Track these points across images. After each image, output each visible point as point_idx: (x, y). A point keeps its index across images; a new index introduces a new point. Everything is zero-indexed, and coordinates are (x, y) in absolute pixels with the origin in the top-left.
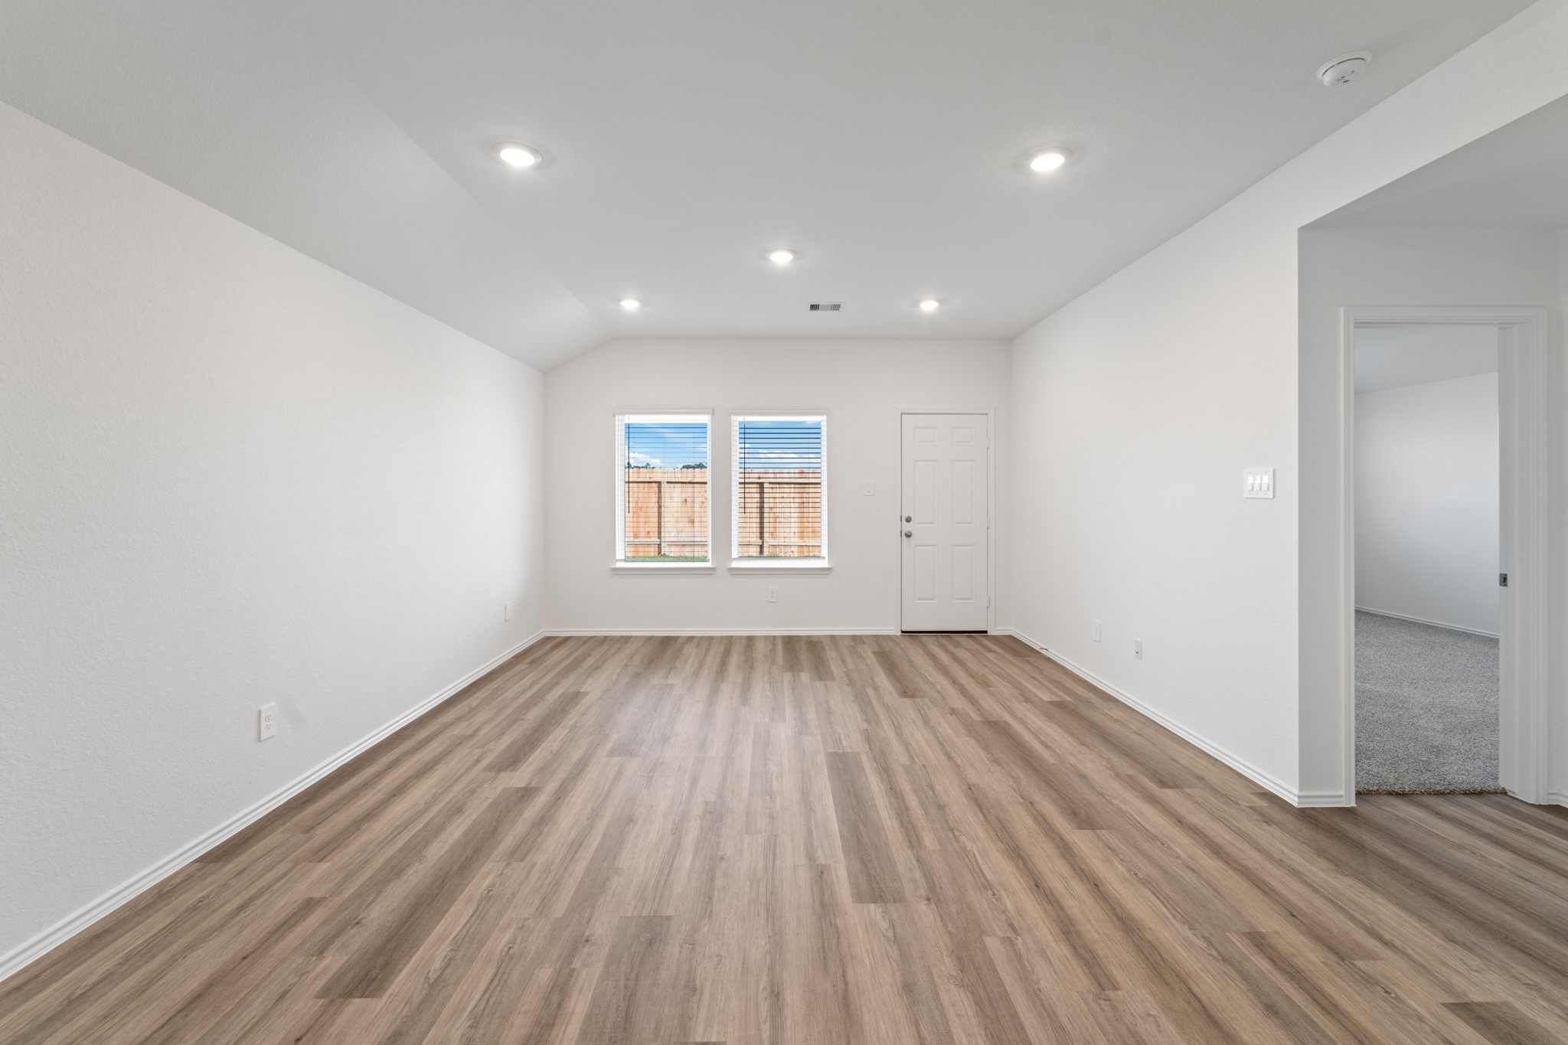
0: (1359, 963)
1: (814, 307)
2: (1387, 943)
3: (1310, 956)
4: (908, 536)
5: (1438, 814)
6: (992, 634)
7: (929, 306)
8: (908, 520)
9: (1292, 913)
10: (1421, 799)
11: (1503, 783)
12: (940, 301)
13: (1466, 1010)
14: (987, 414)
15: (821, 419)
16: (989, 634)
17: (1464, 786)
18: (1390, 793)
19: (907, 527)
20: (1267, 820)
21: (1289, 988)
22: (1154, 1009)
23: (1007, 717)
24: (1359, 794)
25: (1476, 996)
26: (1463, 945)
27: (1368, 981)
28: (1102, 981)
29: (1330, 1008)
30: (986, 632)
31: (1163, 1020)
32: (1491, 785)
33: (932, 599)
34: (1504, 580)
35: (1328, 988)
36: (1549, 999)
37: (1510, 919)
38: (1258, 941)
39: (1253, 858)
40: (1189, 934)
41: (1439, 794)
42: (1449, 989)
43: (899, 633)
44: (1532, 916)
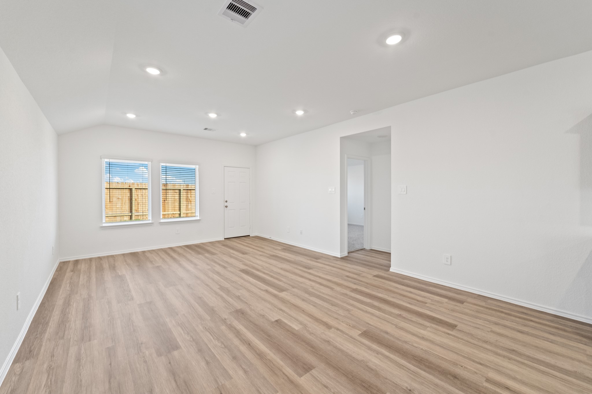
0: (361, 275)
1: (206, 129)
2: (363, 272)
3: (355, 276)
4: (226, 207)
5: (358, 254)
6: (253, 236)
7: (243, 135)
8: (226, 202)
9: (349, 272)
10: (355, 252)
11: (364, 247)
12: (246, 134)
13: (375, 276)
14: (249, 168)
15: (197, 167)
16: (250, 236)
17: (360, 249)
18: (351, 252)
19: (226, 204)
20: (337, 260)
21: (355, 281)
22: (341, 289)
23: (275, 254)
24: (348, 253)
25: (375, 274)
26: (371, 269)
27: (363, 277)
28: (332, 289)
29: (361, 281)
30: (249, 236)
31: (343, 290)
32: (363, 248)
33: (234, 227)
34: (365, 209)
35: (359, 279)
36: (382, 272)
37: (374, 265)
38: (347, 276)
39: (340, 267)
40: (338, 279)
41: (357, 251)
42: (372, 274)
43: (224, 239)
44: (375, 264)
